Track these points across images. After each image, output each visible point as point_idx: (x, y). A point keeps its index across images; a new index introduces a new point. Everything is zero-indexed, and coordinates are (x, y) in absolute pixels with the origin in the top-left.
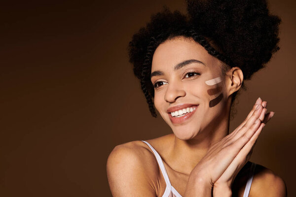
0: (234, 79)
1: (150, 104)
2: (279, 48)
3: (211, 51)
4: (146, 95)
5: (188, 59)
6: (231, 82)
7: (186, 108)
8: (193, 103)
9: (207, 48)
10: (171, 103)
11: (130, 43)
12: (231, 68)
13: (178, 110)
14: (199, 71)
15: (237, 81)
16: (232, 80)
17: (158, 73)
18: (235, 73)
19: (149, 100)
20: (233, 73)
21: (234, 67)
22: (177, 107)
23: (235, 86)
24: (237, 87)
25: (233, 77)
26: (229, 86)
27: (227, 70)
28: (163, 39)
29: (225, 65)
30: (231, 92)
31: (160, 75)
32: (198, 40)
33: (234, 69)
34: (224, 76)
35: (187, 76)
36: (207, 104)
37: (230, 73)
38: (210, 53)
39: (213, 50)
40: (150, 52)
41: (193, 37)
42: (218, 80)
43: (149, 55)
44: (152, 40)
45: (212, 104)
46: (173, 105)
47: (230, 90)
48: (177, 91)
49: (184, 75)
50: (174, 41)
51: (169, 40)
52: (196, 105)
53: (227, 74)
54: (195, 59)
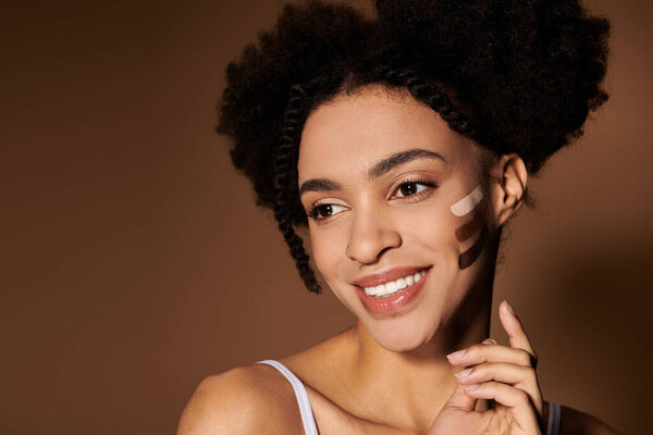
0: (507, 181)
1: (299, 260)
2: (605, 97)
3: (455, 125)
6: (501, 194)
7: (404, 277)
8: (420, 264)
10: (365, 264)
12: (500, 157)
13: (384, 283)
14: (433, 177)
15: (514, 189)
16: (504, 190)
17: (317, 185)
18: (510, 169)
19: (297, 247)
20: (505, 170)
21: (507, 153)
24: (515, 204)
25: (505, 179)
26: (500, 205)
28: (327, 90)
30: (504, 219)
31: (329, 189)
32: (422, 96)
33: (506, 158)
34: (486, 180)
35: (400, 194)
37: (498, 171)
40: (293, 125)
42: (477, 195)
43: (290, 133)
44: (297, 93)
45: (462, 264)
47: (502, 212)
49: (392, 189)
50: (360, 98)
52: (427, 269)
53: (491, 173)
54: (422, 147)
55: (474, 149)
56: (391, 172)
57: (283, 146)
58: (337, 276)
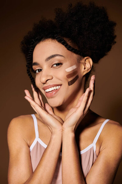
0: (86, 64)
2: (115, 42)
3: (69, 48)
4: (30, 78)
5: (54, 54)
6: (83, 67)
7: (53, 87)
8: (58, 84)
10: (44, 84)
11: (22, 42)
12: (84, 57)
13: (48, 88)
14: (62, 62)
15: (88, 66)
16: (85, 66)
17: (36, 64)
18: (87, 60)
19: (32, 80)
20: (85, 61)
21: (86, 57)
22: (48, 86)
23: (86, 69)
24: (88, 70)
25: (85, 63)
26: (83, 70)
27: (81, 59)
28: (39, 41)
29: (79, 56)
30: (85, 73)
31: (37, 65)
32: (60, 41)
33: (86, 58)
34: (78, 63)
35: (55, 66)
36: (67, 84)
37: (83, 61)
38: (68, 49)
39: (70, 47)
40: (31, 49)
41: (57, 39)
42: (74, 67)
43: (31, 51)
44: (32, 41)
45: (70, 83)
46: (45, 85)
47: (84, 72)
48: (47, 76)
49: (52, 65)
51: (42, 42)
52: (61, 85)
53: (81, 62)
54: (59, 54)
55: (75, 56)
56: (51, 60)
57: (29, 55)
58: (40, 88)
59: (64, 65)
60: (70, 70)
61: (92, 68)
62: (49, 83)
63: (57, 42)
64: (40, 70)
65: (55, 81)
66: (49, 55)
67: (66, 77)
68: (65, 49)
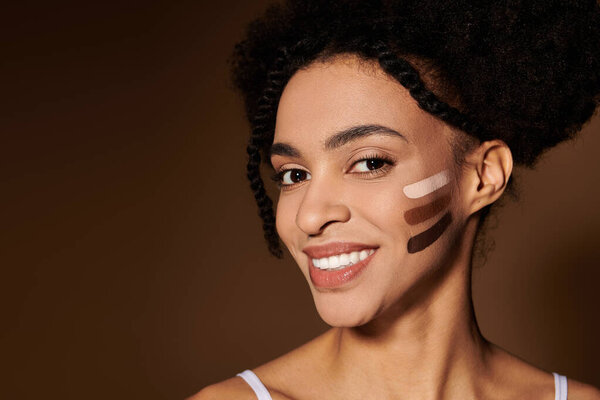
0: (487, 169)
4: (257, 197)
5: (363, 122)
6: (476, 181)
7: (348, 253)
9: (415, 93)
10: (312, 236)
12: (482, 142)
13: (327, 256)
14: (392, 155)
15: (495, 177)
16: (480, 177)
17: (286, 150)
18: (492, 155)
20: (485, 156)
21: (490, 140)
22: (327, 248)
23: (486, 191)
24: (492, 193)
25: (484, 166)
26: (472, 191)
27: (469, 149)
28: (306, 56)
29: (464, 134)
30: (477, 207)
31: (291, 155)
33: (488, 145)
34: (457, 165)
35: (362, 167)
36: (402, 247)
37: (477, 157)
38: (423, 106)
39: (432, 98)
40: (274, 86)
41: (381, 61)
42: (440, 180)
43: (270, 94)
44: (281, 54)
45: (415, 245)
46: (315, 242)
47: (474, 201)
48: (328, 207)
49: (350, 162)
50: (332, 68)
51: (320, 64)
52: (376, 248)
53: (468, 159)
54: (382, 123)
55: (447, 133)
59: (399, 167)
60: (419, 191)
61: (510, 185)
62: (333, 235)
63: (380, 72)
64: (299, 176)
65: (356, 230)
66: (343, 125)
67: (403, 220)
68: (411, 103)
